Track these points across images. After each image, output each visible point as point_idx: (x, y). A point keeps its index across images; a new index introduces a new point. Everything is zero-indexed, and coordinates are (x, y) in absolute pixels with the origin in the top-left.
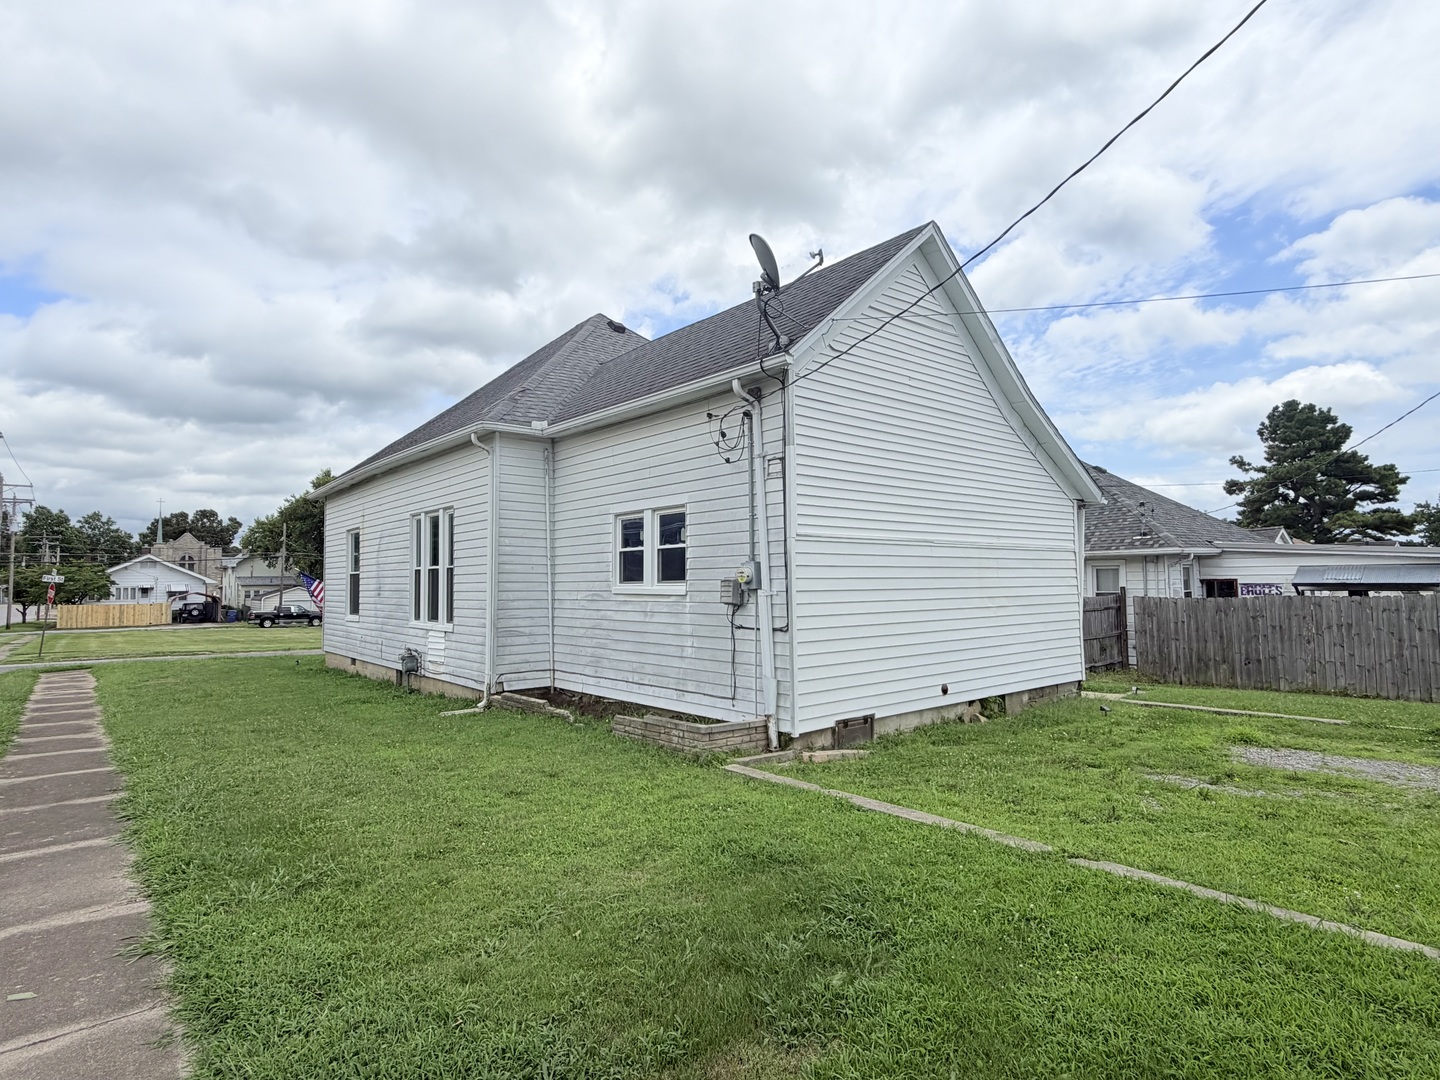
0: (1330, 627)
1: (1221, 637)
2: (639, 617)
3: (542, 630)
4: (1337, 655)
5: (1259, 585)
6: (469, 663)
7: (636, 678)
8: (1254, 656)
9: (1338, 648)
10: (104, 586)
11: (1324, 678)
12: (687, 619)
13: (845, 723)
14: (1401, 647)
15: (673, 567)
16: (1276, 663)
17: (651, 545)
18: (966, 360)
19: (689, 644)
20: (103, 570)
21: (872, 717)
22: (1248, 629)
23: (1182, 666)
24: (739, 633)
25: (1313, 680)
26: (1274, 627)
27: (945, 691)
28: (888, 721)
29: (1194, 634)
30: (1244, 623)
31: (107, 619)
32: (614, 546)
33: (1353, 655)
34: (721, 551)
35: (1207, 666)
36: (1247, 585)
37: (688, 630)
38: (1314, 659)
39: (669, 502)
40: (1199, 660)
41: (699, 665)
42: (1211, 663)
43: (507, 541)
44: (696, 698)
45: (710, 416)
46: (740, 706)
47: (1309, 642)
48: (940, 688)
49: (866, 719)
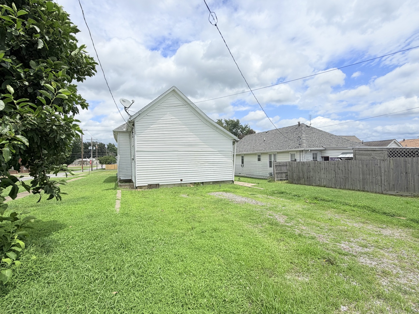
0: (323, 169)
1: (303, 172)
4: (324, 176)
5: (334, 158)
8: (309, 177)
9: (324, 174)
10: (115, 160)
11: (321, 182)
13: (151, 185)
14: (336, 174)
16: (313, 178)
20: (115, 157)
21: (159, 184)
22: (308, 170)
23: (296, 179)
25: (319, 183)
26: (312, 169)
28: (164, 185)
29: (298, 171)
30: (307, 169)
31: (115, 168)
33: (327, 176)
35: (300, 179)
36: (331, 158)
38: (320, 177)
40: (299, 178)
42: (301, 178)
47: (319, 173)
48: (181, 180)
49: (156, 185)
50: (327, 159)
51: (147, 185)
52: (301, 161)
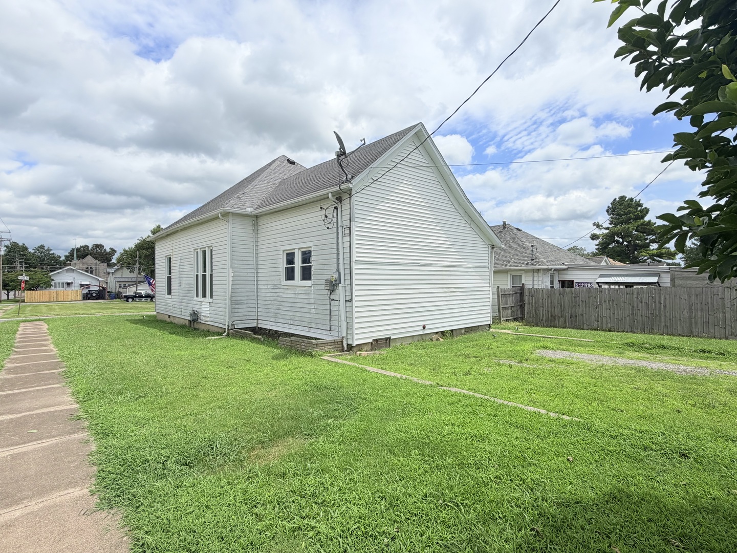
1: (561, 306)
2: (293, 296)
3: (252, 302)
4: (608, 314)
5: (583, 283)
6: (219, 316)
7: (292, 323)
8: (574, 315)
9: (608, 310)
10: (48, 281)
11: (602, 324)
12: (312, 296)
13: (377, 340)
14: (633, 310)
15: (307, 274)
16: (583, 318)
17: (298, 264)
18: (438, 183)
19: (313, 307)
20: (47, 274)
21: (390, 338)
22: (572, 302)
23: (544, 319)
24: (333, 302)
25: (598, 325)
26: (582, 301)
27: (424, 327)
28: (397, 340)
29: (550, 305)
30: (570, 300)
31: (50, 298)
32: (283, 265)
33: (614, 314)
34: (326, 267)
35: (555, 319)
36: (578, 283)
37: (313, 301)
38: (598, 315)
39: (305, 245)
40: (552, 316)
41: (317, 316)
42: (557, 317)
43: (236, 262)
44: (316, 330)
45: (321, 208)
46: (333, 333)
47: (597, 308)
48: (422, 327)
49: (386, 339)
50: (571, 284)
51: (371, 340)
52: (536, 287)
